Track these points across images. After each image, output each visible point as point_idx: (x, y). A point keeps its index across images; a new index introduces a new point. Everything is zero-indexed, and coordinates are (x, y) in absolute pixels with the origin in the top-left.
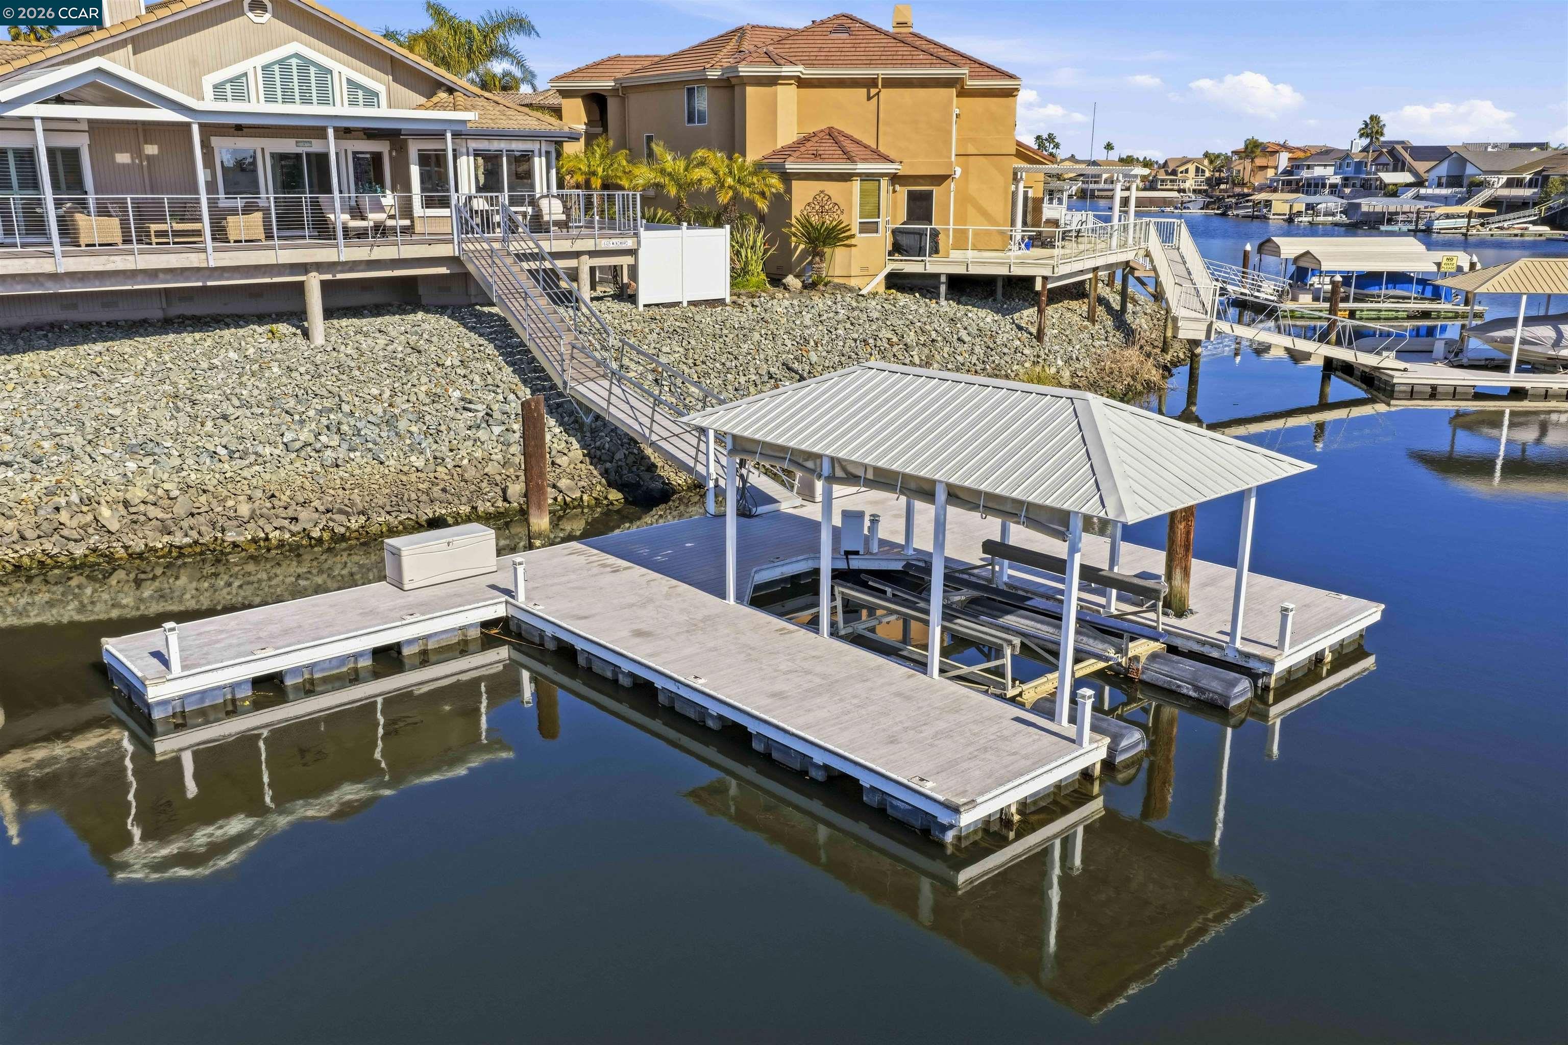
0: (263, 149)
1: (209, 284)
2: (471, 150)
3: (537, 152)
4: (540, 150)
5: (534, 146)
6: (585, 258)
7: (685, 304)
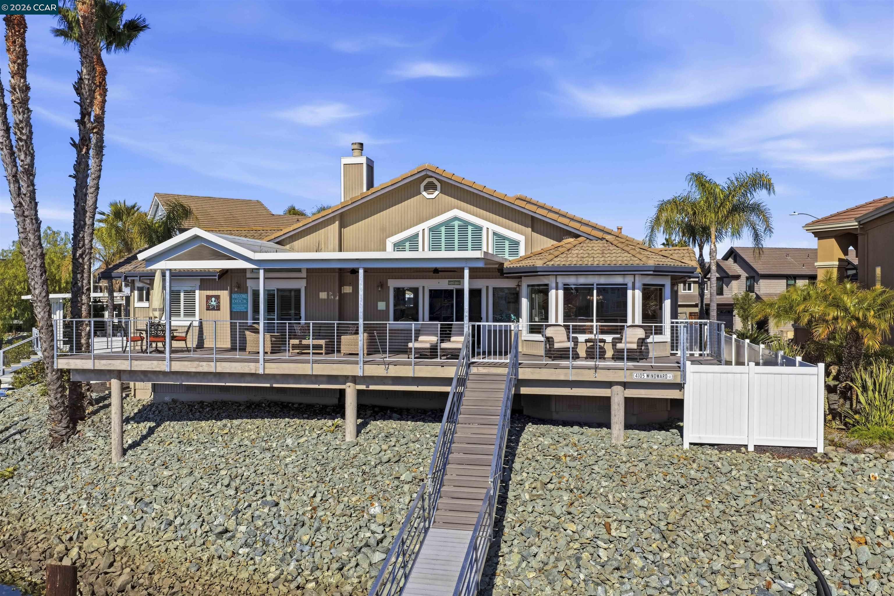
0: (423, 287)
1: (275, 385)
2: (560, 285)
3: (630, 285)
4: (634, 283)
5: (629, 280)
6: (618, 389)
7: (751, 448)
